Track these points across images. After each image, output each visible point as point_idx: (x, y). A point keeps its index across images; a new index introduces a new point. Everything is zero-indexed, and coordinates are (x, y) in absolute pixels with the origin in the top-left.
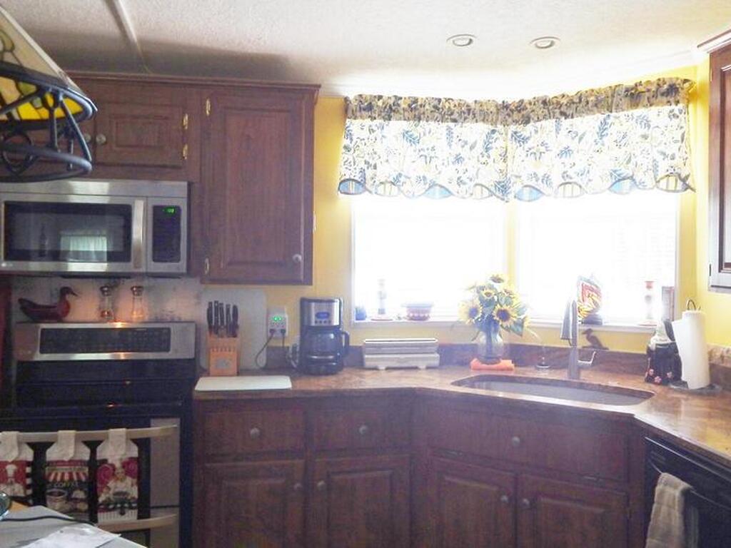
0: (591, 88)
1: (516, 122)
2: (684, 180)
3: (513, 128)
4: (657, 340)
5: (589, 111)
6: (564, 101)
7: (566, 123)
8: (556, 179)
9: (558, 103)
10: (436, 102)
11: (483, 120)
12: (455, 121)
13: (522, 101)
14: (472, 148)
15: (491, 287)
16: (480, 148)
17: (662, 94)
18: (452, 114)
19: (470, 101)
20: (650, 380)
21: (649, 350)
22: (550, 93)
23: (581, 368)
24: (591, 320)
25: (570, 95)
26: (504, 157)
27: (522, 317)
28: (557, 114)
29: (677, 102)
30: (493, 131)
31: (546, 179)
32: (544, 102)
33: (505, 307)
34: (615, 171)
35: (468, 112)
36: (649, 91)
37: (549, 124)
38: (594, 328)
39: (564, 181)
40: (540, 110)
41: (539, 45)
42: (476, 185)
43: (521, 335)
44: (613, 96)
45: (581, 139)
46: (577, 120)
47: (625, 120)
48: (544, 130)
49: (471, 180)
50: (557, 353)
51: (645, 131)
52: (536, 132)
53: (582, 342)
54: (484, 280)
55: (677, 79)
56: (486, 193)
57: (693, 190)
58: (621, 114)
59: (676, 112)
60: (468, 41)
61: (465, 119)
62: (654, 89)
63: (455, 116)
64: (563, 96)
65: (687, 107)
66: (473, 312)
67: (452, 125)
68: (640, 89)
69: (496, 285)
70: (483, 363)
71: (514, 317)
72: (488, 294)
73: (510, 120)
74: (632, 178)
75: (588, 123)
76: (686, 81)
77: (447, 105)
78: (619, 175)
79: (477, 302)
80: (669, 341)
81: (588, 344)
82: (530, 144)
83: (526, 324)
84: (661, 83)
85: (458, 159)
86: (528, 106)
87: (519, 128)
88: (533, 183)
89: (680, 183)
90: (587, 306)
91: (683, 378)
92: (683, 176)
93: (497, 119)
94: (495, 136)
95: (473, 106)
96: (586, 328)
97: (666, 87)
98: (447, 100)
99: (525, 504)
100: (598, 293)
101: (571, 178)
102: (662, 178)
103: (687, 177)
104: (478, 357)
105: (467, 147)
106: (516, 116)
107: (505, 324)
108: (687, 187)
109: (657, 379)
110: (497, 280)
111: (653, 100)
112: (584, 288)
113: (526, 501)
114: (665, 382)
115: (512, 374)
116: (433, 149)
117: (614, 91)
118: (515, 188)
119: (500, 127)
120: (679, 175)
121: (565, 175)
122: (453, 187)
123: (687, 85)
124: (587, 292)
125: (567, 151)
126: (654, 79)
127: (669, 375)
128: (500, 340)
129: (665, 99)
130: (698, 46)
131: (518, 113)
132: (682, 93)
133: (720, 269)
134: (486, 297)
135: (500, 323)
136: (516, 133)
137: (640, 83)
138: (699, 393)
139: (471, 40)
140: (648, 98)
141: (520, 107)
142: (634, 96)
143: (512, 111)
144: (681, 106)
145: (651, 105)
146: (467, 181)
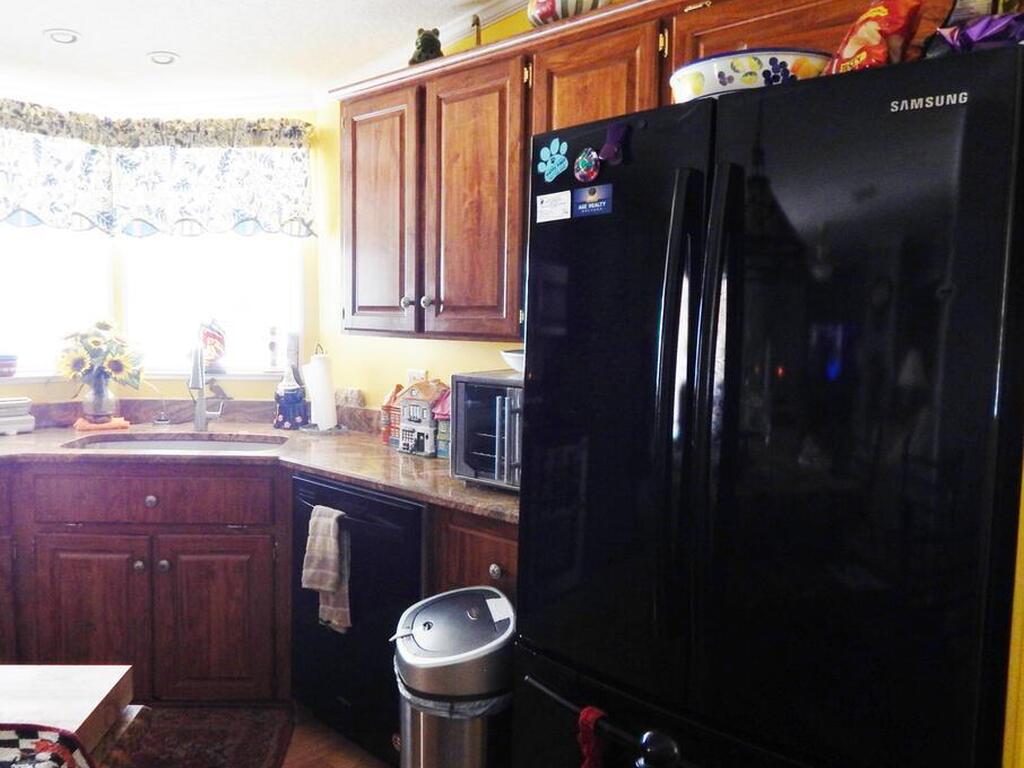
0: (210, 117)
1: (122, 144)
2: (308, 226)
3: (117, 150)
4: (286, 385)
5: (209, 143)
6: (180, 128)
7: (181, 151)
8: (173, 214)
9: (172, 129)
10: (18, 107)
11: (81, 137)
12: (45, 133)
13: (129, 121)
14: (69, 167)
15: (98, 335)
16: (77, 169)
17: (286, 135)
18: (40, 123)
19: (64, 112)
20: (279, 426)
21: (278, 398)
22: (165, 116)
23: (209, 419)
24: (213, 370)
25: (187, 121)
26: (109, 184)
27: (137, 368)
28: (172, 141)
29: (300, 146)
30: (94, 152)
31: (161, 213)
32: (156, 126)
33: (117, 358)
34: (238, 211)
35: (60, 125)
36: (272, 129)
37: (163, 151)
38: (217, 377)
39: (181, 217)
40: (151, 132)
41: (157, 59)
42: (74, 213)
43: (137, 388)
44: (234, 129)
45: (200, 172)
46: (194, 151)
47: (247, 156)
48: (155, 157)
49: (68, 207)
50: (177, 407)
51: (270, 171)
52: (147, 158)
53: (208, 393)
54: (86, 326)
55: (300, 122)
56: (87, 224)
57: (316, 235)
58: (244, 150)
59: (300, 155)
60: (70, 39)
61: (57, 132)
62: (277, 128)
63: (45, 127)
64: (179, 122)
65: (309, 151)
66: (78, 364)
67: (41, 137)
68: (263, 126)
69: (103, 332)
70: (91, 422)
71: (129, 368)
72: (96, 343)
73: (114, 141)
74: (255, 219)
75: (207, 155)
76: (308, 125)
77: (33, 112)
78: (242, 215)
79: (83, 353)
80: (298, 386)
81: (213, 395)
82: (140, 170)
83: (142, 376)
84: (284, 122)
85: (50, 181)
86: (136, 127)
87: (127, 151)
88: (145, 216)
89: (304, 229)
90: (208, 353)
91: (313, 420)
92: (307, 221)
93: (98, 139)
94: (96, 157)
95: (67, 118)
96: (209, 377)
97: (289, 128)
98: (33, 106)
99: (163, 566)
100: (221, 340)
101: (189, 214)
102: (286, 222)
103: (311, 222)
104: (84, 416)
105: (61, 167)
106: (121, 136)
107: (119, 376)
108: (311, 233)
109: (287, 424)
110: (105, 327)
111: (276, 140)
112: (208, 335)
113: (164, 562)
114: (295, 427)
115: (127, 432)
116: (16, 164)
117: (235, 125)
118: (121, 222)
119: (102, 148)
120: (303, 221)
121: (183, 211)
122: (45, 214)
123: (308, 129)
124: (210, 340)
125: (185, 184)
126: (277, 118)
127: (299, 419)
128: (111, 394)
129: (288, 140)
130: (330, 92)
131: (124, 133)
132: (305, 136)
133: (354, 312)
134: (94, 346)
135: (114, 376)
136: (122, 157)
137: (264, 121)
138: (327, 434)
139: (74, 39)
140: (272, 137)
141: (126, 128)
142: (256, 132)
143: (116, 130)
144: (303, 149)
145: (274, 145)
146: (64, 208)
